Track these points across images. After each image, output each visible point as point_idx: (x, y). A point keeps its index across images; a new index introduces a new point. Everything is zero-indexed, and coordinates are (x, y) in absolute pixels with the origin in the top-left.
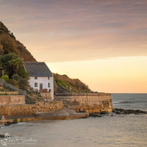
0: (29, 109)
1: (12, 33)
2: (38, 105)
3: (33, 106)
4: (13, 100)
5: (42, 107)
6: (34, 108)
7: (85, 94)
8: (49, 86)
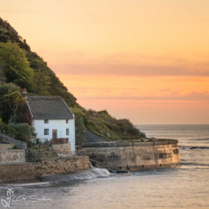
0: (31, 170)
1: (25, 40)
2: (46, 164)
3: (37, 166)
4: (4, 157)
5: (52, 167)
6: (38, 168)
7: (131, 143)
8: (67, 134)
